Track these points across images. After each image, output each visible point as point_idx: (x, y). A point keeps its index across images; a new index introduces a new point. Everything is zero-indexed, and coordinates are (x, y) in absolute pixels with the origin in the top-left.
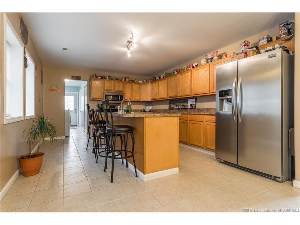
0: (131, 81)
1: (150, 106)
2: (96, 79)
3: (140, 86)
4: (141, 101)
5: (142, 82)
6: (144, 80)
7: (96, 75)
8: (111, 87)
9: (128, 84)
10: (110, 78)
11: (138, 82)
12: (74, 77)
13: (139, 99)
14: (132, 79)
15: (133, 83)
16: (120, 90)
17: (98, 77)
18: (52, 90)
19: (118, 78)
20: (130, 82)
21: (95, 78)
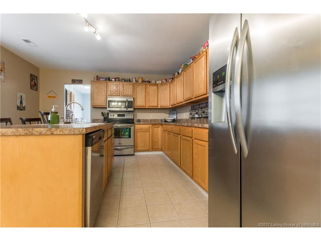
0: (145, 82)
1: (174, 114)
2: (97, 82)
3: (158, 88)
4: (159, 107)
5: (160, 82)
6: (163, 80)
7: (99, 77)
8: (116, 91)
9: (141, 86)
10: (117, 79)
11: (156, 82)
12: (74, 81)
13: (157, 105)
14: (147, 79)
15: (148, 85)
16: (129, 93)
17: (101, 80)
18: (49, 96)
19: (128, 80)
20: (144, 84)
21: (97, 80)
